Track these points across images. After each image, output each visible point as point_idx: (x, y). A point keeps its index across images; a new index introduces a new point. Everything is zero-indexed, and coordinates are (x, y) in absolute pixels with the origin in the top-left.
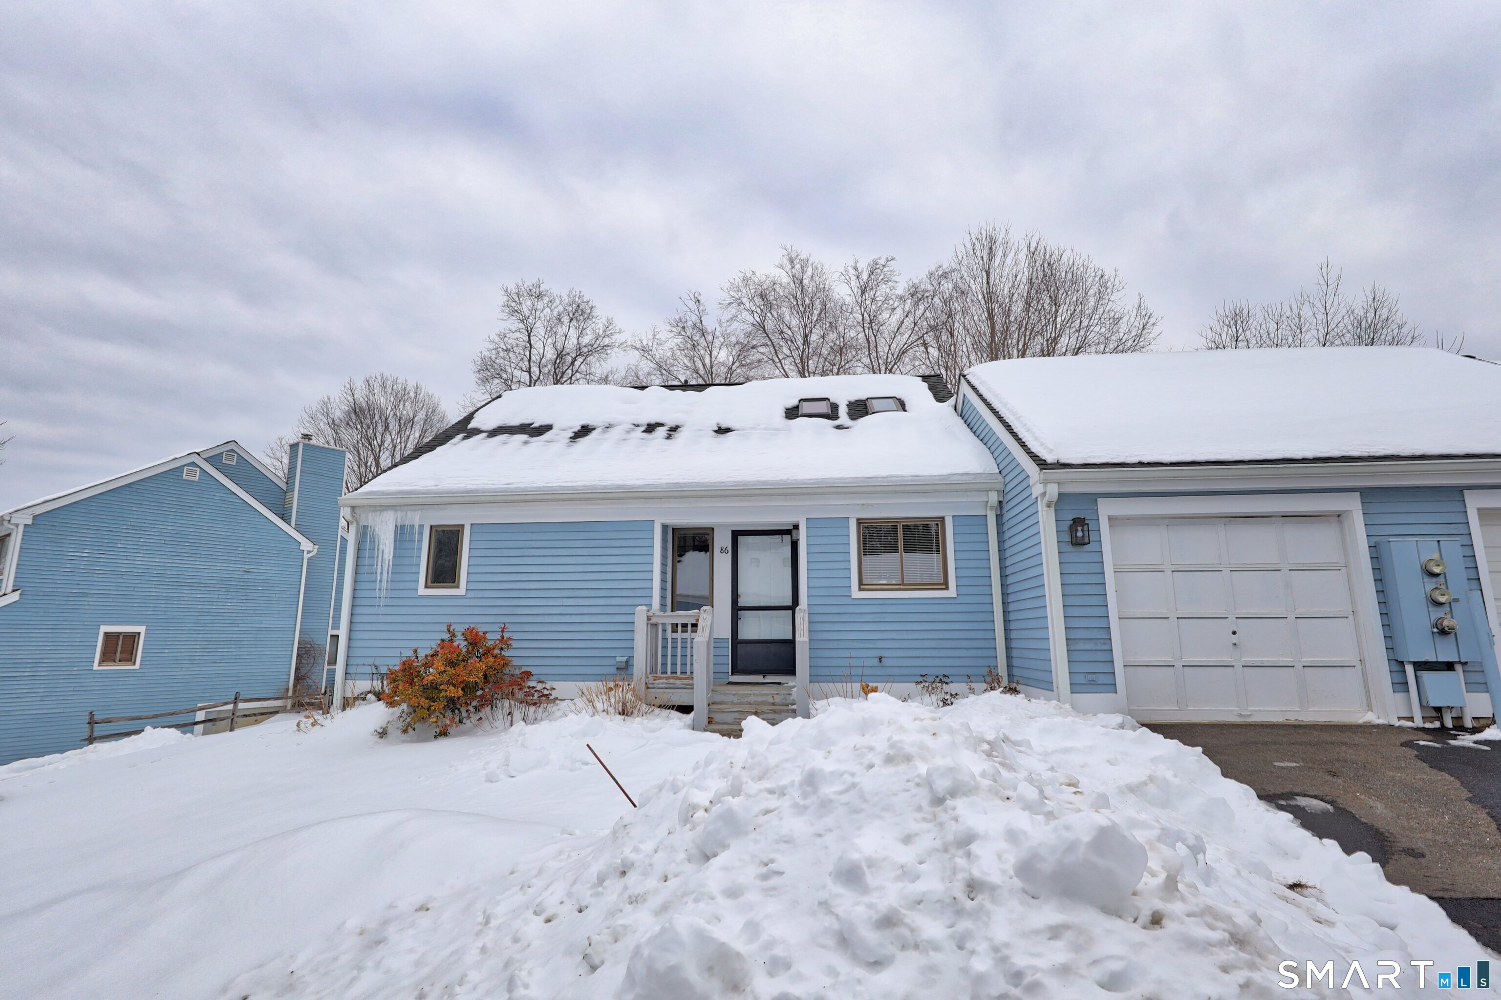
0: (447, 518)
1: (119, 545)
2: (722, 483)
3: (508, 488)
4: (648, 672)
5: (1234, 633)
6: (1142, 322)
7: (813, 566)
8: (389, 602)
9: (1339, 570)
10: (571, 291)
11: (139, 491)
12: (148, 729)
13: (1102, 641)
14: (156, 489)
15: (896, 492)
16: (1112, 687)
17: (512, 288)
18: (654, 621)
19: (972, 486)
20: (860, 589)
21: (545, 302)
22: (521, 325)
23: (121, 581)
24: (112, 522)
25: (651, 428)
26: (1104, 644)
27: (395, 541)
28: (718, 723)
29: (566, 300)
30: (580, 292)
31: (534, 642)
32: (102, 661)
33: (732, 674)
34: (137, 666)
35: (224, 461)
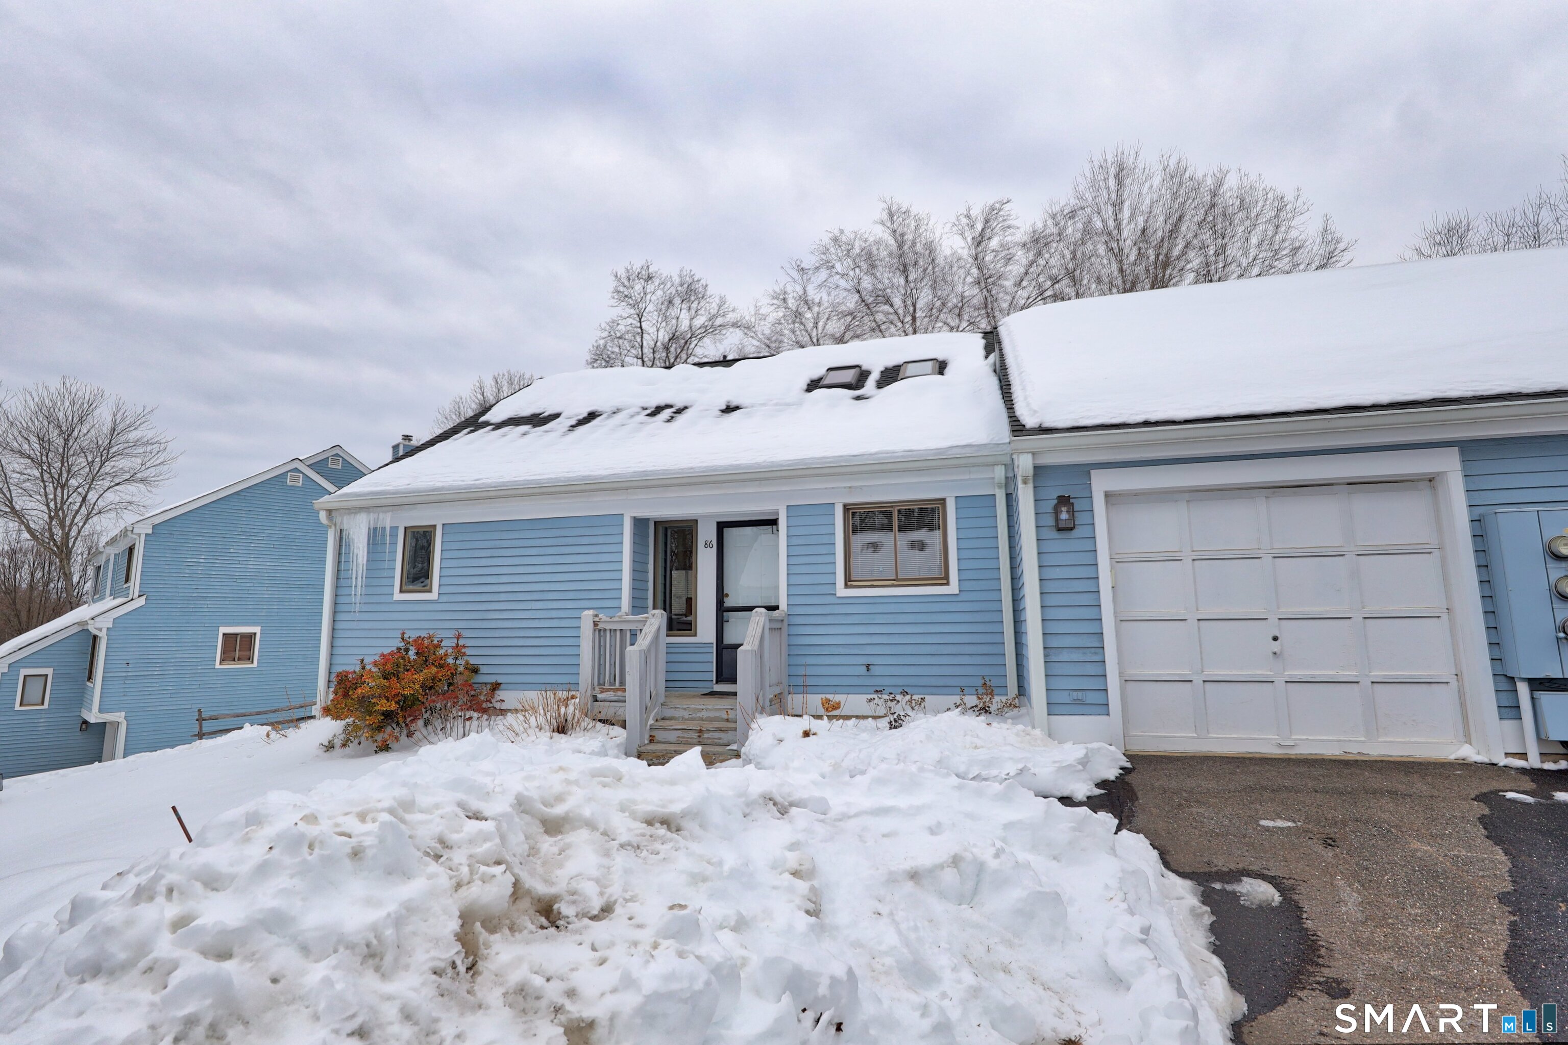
0: (420, 518)
1: (232, 551)
2: (692, 468)
3: (474, 484)
4: (596, 683)
5: (1275, 639)
6: (1328, 249)
7: (794, 560)
8: (365, 608)
9: (1430, 553)
10: (681, 271)
11: (247, 498)
12: (247, 726)
13: (1093, 650)
14: (263, 496)
15: (883, 471)
16: (1104, 708)
17: (622, 273)
18: (601, 626)
19: (971, 460)
20: (847, 586)
21: (657, 284)
22: (632, 311)
23: (235, 584)
24: (224, 528)
25: (658, 410)
26: (1096, 653)
27: (368, 544)
28: (659, 742)
29: (677, 280)
30: (691, 271)
31: (505, 648)
32: (222, 660)
33: (717, 683)
34: (255, 664)
35: (330, 466)
